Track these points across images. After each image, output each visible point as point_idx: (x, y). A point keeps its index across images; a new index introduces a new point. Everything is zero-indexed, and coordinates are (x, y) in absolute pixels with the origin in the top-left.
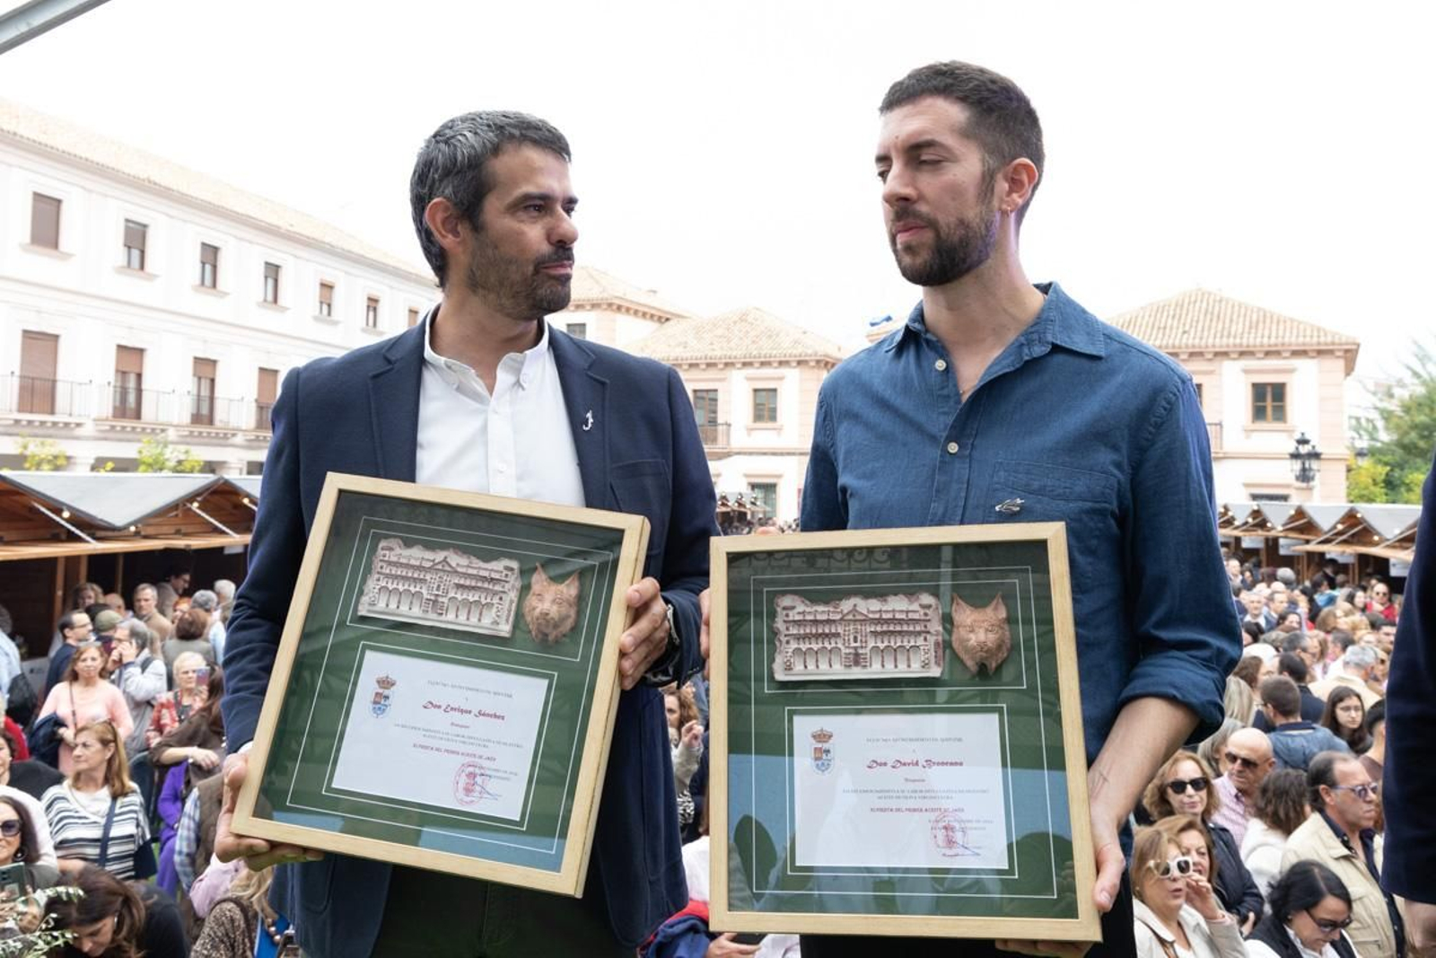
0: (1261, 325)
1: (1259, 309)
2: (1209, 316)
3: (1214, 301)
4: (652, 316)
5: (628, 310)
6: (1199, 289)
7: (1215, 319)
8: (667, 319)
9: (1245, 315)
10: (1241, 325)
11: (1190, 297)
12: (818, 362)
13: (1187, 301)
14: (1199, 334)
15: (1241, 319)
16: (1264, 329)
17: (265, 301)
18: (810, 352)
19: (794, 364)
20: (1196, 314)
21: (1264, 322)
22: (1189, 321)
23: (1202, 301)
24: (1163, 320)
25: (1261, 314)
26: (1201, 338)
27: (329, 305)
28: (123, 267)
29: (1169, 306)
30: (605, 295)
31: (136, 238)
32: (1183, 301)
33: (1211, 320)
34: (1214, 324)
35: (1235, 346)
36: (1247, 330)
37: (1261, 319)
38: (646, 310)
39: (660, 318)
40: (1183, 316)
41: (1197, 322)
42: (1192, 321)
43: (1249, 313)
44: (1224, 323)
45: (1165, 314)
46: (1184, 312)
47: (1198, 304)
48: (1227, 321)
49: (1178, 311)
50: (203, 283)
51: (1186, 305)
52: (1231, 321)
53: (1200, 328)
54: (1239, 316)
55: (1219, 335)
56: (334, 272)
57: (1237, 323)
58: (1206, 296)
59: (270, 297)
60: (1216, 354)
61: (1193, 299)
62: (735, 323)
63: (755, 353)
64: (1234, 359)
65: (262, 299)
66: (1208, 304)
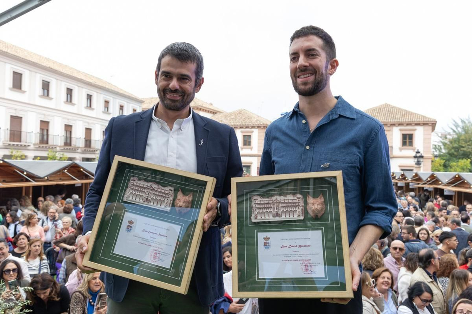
0: (405, 116)
1: (405, 110)
2: (389, 113)
3: (391, 108)
4: (211, 112)
5: (203, 110)
6: (386, 104)
7: (391, 113)
8: (216, 113)
9: (401, 112)
10: (399, 115)
11: (383, 106)
12: (264, 127)
13: (382, 107)
14: (386, 118)
15: (399, 113)
16: (406, 116)
17: (87, 106)
18: (261, 123)
19: (256, 127)
20: (385, 112)
21: (407, 114)
22: (383, 114)
23: (387, 108)
25: (406, 112)
26: (386, 119)
27: (108, 108)
28: (42, 95)
29: (377, 109)
30: (196, 105)
31: (46, 86)
32: (381, 107)
33: (390, 114)
34: (391, 115)
35: (397, 122)
36: (401, 117)
37: (406, 113)
38: (209, 110)
39: (213, 112)
40: (381, 113)
41: (385, 114)
42: (384, 114)
43: (402, 111)
44: (394, 114)
45: (375, 112)
46: (381, 111)
47: (386, 109)
48: (395, 114)
49: (379, 111)
50: (67, 101)
51: (382, 109)
52: (396, 114)
53: (386, 116)
54: (399, 112)
55: (392, 118)
56: (110, 98)
57: (398, 115)
58: (388, 106)
59: (89, 105)
60: (391, 125)
61: (384, 107)
62: (238, 114)
63: (244, 124)
64: (397, 126)
65: (86, 106)
66: (389, 109)
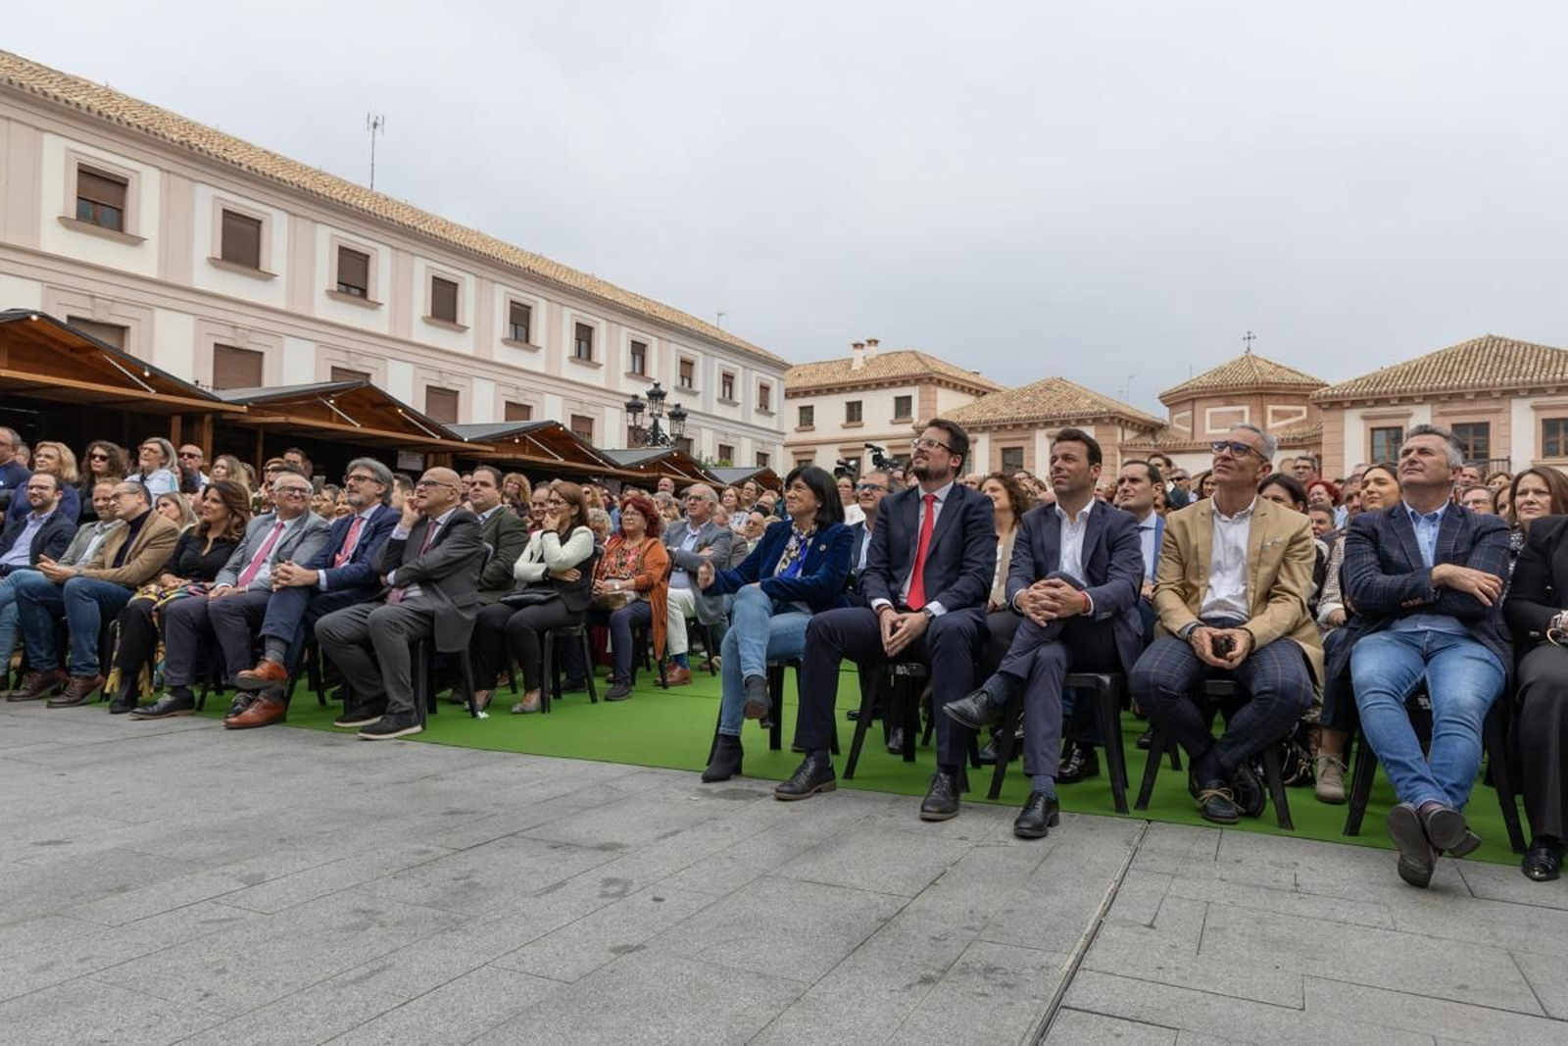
0: (1554, 364)
1: (1553, 350)
2: (1499, 359)
3: (1505, 346)
4: (970, 390)
5: (947, 384)
6: (1490, 336)
7: (1505, 360)
8: (985, 393)
9: (1537, 357)
10: (1532, 366)
11: (1480, 344)
12: (1112, 418)
13: (1476, 347)
14: (1486, 375)
15: (1533, 360)
16: (1557, 367)
17: (634, 372)
18: (1104, 410)
19: (1090, 422)
20: (1485, 358)
21: (1558, 361)
22: (1477, 364)
23: (1492, 348)
24: (1450, 365)
25: (1555, 354)
26: (1488, 379)
27: (690, 380)
28: (510, 339)
29: (1458, 353)
30: (927, 371)
31: (520, 318)
32: (1472, 348)
33: (1501, 362)
34: (1504, 365)
35: (1524, 383)
36: (1538, 368)
37: (1555, 358)
38: (965, 384)
39: (977, 391)
40: (1472, 361)
41: (1486, 365)
42: (1480, 364)
43: (1542, 354)
44: (1514, 364)
45: (1453, 360)
46: (1473, 357)
47: (1487, 351)
48: (1518, 363)
49: (1466, 357)
50: (579, 356)
51: (1474, 352)
52: (1522, 362)
53: (1488, 370)
54: (1531, 358)
55: (1515, 373)
56: (694, 353)
57: (1529, 364)
58: (1497, 342)
59: (637, 370)
60: (1505, 393)
61: (1483, 345)
62: (1041, 391)
63: (1055, 413)
64: (1525, 397)
65: (630, 370)
66: (1498, 349)
